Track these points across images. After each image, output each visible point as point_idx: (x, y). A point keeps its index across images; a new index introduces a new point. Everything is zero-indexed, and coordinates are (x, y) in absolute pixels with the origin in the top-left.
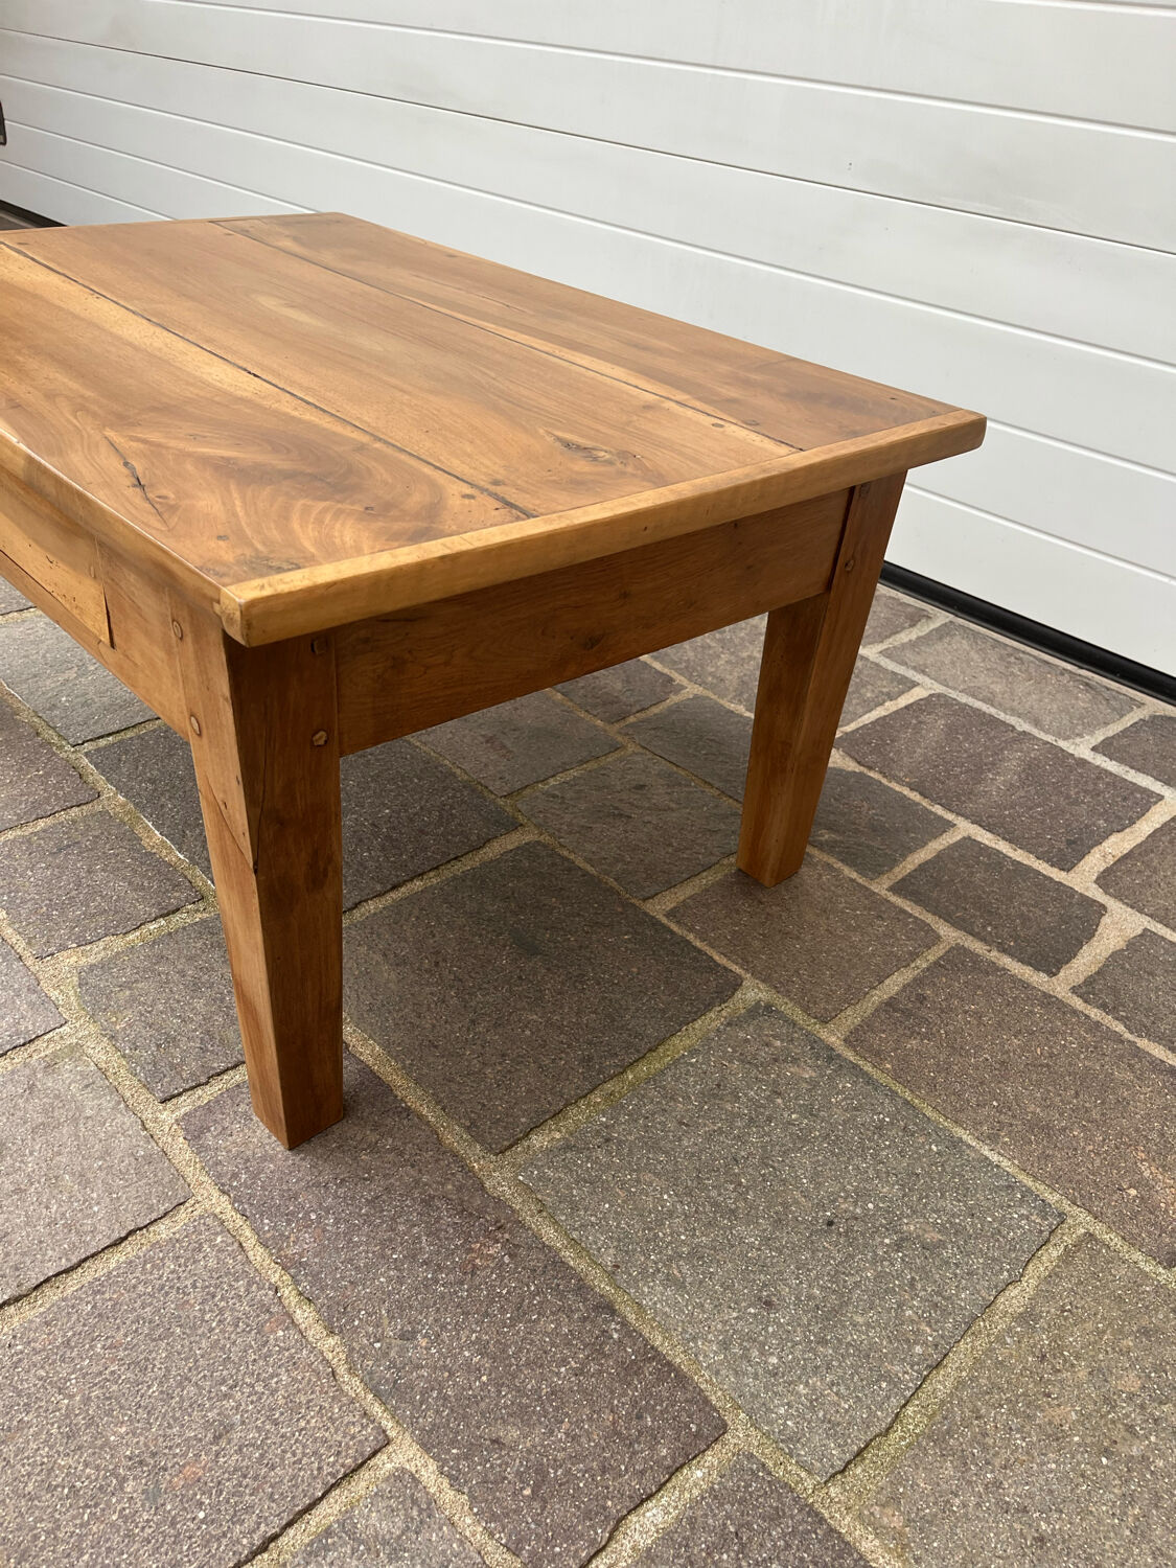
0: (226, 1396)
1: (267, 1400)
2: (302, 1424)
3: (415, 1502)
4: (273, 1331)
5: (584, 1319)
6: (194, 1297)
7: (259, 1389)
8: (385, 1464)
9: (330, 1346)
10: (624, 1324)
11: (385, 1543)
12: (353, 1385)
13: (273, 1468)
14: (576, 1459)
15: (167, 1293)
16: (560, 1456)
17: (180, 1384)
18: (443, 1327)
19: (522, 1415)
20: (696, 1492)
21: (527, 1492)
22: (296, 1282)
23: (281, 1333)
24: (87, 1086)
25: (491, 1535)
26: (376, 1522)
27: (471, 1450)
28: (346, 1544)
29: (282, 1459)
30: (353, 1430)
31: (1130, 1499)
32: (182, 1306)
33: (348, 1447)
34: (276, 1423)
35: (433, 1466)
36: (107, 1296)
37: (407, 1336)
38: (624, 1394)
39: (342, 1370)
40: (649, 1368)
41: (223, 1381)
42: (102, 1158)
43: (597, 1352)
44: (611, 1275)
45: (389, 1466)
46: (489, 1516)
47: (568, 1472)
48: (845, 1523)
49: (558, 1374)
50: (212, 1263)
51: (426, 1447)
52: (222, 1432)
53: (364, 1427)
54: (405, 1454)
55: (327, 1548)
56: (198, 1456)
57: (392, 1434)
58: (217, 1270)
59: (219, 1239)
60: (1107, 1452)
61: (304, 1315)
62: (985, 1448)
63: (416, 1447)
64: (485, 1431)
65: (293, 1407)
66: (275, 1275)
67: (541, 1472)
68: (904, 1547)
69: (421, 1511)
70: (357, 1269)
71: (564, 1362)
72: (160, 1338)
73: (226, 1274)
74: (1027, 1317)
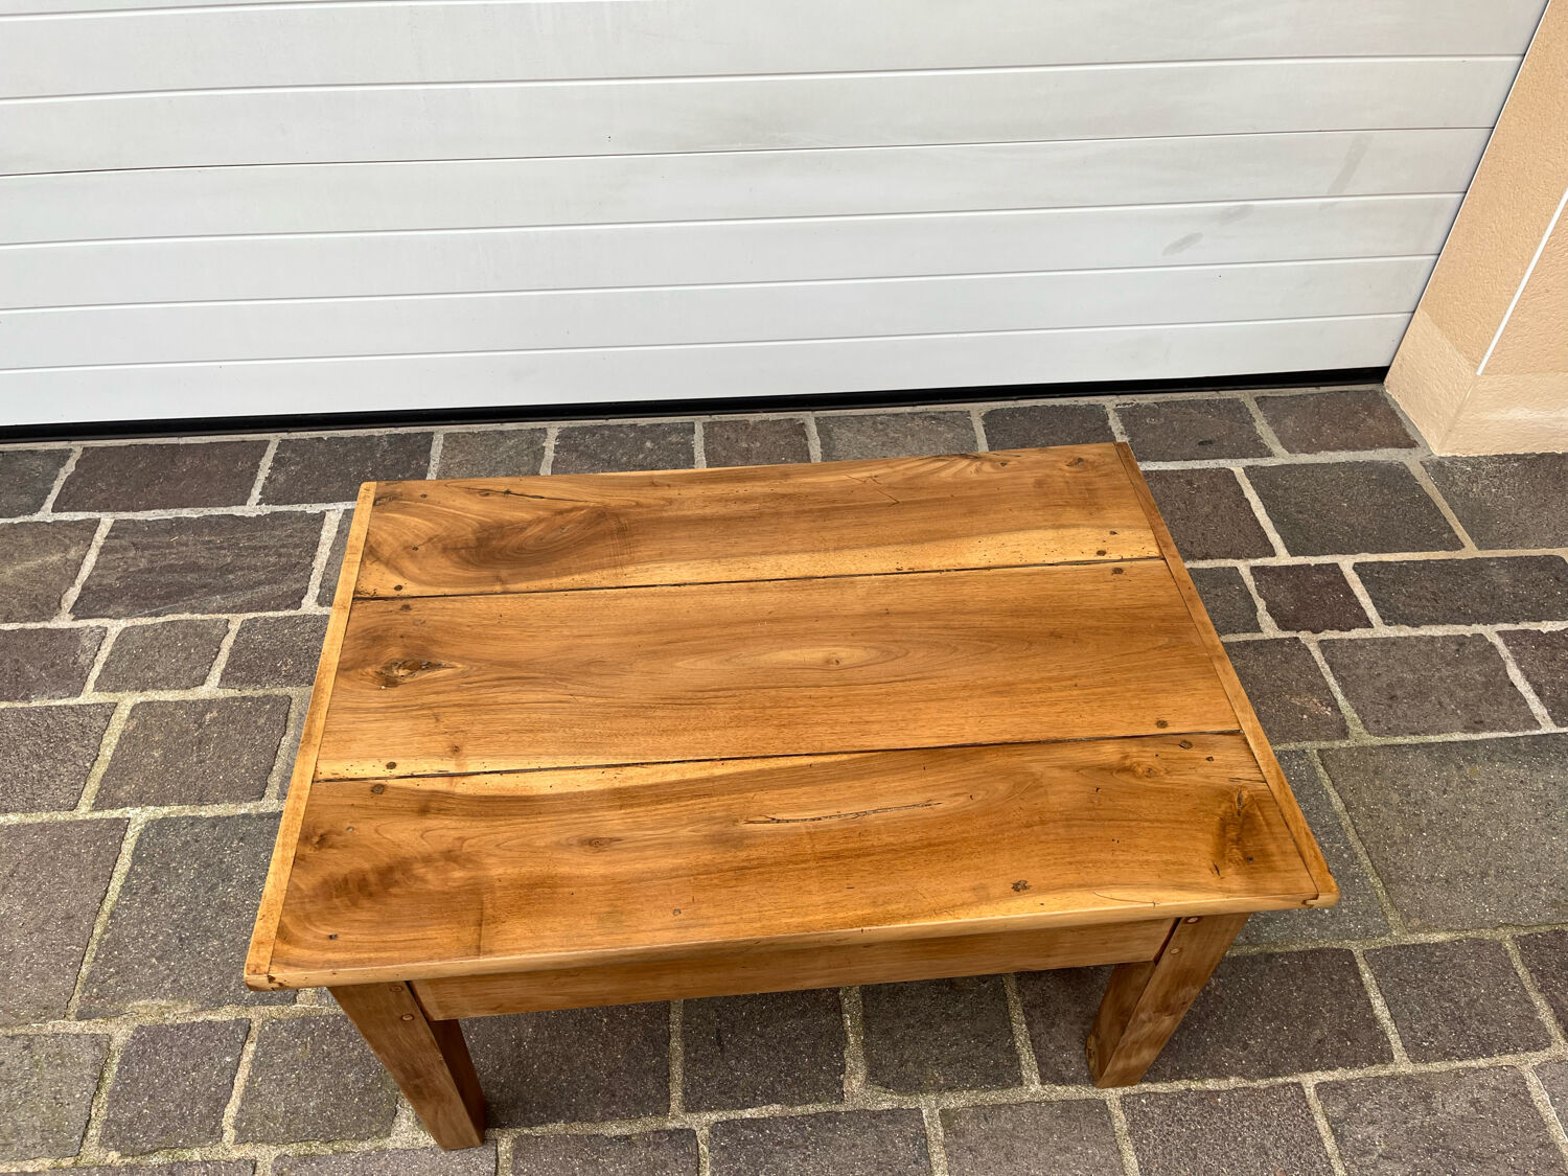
0: (1244, 1140)
1: (1256, 1123)
2: (1275, 1114)
3: (1335, 1089)
4: (1217, 1103)
5: (1271, 969)
6: (1176, 1129)
7: (1247, 1124)
8: (1310, 1092)
9: (1233, 1081)
10: (1281, 955)
11: (1349, 1110)
12: (1262, 1083)
13: (1293, 1137)
14: (1341, 1017)
15: (1168, 1140)
16: (1337, 1021)
17: (1228, 1157)
18: (1249, 1029)
19: (1310, 1024)
20: (1374, 981)
21: (1349, 1043)
22: (1191, 1078)
23: (1219, 1100)
24: (986, 1119)
25: (1362, 1068)
26: (1338, 1110)
27: (1319, 1053)
28: (1343, 1127)
29: (1290, 1131)
30: (1289, 1095)
31: (1444, 840)
32: (1179, 1136)
33: (1297, 1101)
34: (1269, 1126)
35: (1319, 1073)
36: (1154, 1170)
37: (1245, 1046)
38: (1318, 979)
39: (1251, 1084)
40: (1310, 961)
41: (1236, 1138)
42: (1052, 1134)
43: (1293, 976)
44: (1251, 943)
45: (1312, 1090)
46: (1354, 1064)
47: (1346, 1023)
48: (1411, 939)
49: (1296, 998)
50: (1158, 1111)
51: (1309, 1070)
52: (1262, 1150)
53: (1289, 1089)
54: (1310, 1081)
55: (1342, 1134)
56: (1272, 1166)
57: (1296, 1081)
58: (1164, 1111)
59: (1143, 1101)
60: (1422, 831)
61: (1211, 1084)
62: (1400, 868)
63: (1307, 1075)
64: (1312, 1043)
65: (1264, 1115)
66: (1181, 1086)
67: (1342, 1033)
68: (1429, 927)
69: (1340, 1089)
70: (1196, 1047)
71: (1291, 992)
72: (1196, 1156)
73: (1169, 1107)
74: (1348, 807)
